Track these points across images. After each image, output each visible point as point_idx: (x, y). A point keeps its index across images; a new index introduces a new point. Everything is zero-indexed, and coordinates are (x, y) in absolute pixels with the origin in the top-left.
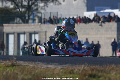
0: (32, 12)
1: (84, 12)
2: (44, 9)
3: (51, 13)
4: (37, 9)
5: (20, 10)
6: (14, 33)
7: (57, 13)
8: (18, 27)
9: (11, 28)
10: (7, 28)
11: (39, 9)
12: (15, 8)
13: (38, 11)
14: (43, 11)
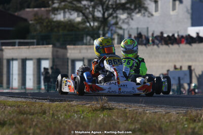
0: (109, 27)
1: (188, 26)
2: (128, 23)
3: (138, 29)
4: (116, 23)
5: (90, 24)
6: (82, 60)
7: (148, 28)
8: (89, 51)
9: (78, 51)
10: (73, 52)
11: (120, 23)
12: (83, 22)
13: (118, 26)
14: (125, 26)
